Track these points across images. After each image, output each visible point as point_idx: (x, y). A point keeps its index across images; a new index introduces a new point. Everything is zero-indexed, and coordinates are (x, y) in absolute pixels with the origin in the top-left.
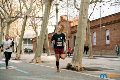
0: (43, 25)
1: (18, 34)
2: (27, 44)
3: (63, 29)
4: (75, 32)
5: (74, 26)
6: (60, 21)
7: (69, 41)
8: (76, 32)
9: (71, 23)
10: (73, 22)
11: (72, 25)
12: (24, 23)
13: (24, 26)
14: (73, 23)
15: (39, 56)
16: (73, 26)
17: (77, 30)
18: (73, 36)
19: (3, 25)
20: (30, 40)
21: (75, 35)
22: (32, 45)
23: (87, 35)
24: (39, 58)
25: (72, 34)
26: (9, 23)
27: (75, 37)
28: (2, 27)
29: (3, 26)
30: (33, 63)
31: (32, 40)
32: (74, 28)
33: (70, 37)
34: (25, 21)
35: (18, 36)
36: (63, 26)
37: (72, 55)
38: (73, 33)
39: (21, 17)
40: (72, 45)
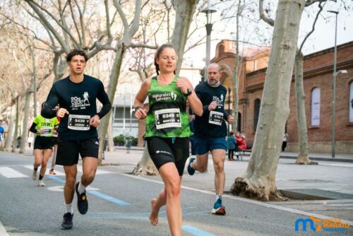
2: (122, 122)
3: (223, 81)
4: (260, 88)
5: (256, 69)
6: (217, 56)
7: (239, 114)
8: (262, 88)
9: (248, 63)
10: (253, 59)
11: (252, 67)
12: (117, 62)
13: (114, 73)
14: (252, 62)
16: (252, 70)
18: (252, 98)
19: (60, 71)
20: (131, 111)
21: (258, 97)
22: (137, 125)
23: (293, 97)
25: (250, 95)
27: (258, 102)
28: (55, 74)
29: (58, 73)
30: (137, 175)
32: (256, 75)
33: (244, 101)
34: (119, 57)
36: (224, 71)
37: (249, 155)
38: (252, 91)
39: (107, 47)
40: (248, 125)
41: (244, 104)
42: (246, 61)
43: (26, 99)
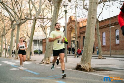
0: (52, 26)
1: (28, 35)
2: (37, 45)
3: (72, 30)
5: (83, 26)
6: (69, 22)
7: (78, 42)
8: (85, 33)
10: (81, 22)
11: (81, 25)
12: (34, 24)
13: (33, 28)
14: (82, 24)
15: (49, 57)
16: (82, 26)
17: (86, 30)
18: (82, 36)
19: (14, 28)
20: (40, 41)
21: (84, 36)
22: (42, 46)
24: (49, 59)
25: (81, 35)
26: (19, 25)
28: (12, 29)
30: (42, 64)
31: (41, 41)
32: (83, 28)
33: (79, 37)
34: (34, 22)
35: (28, 37)
36: (72, 27)
38: (82, 34)
39: (30, 19)
40: (81, 45)
41: (79, 38)
42: (79, 23)
43: (2, 38)
